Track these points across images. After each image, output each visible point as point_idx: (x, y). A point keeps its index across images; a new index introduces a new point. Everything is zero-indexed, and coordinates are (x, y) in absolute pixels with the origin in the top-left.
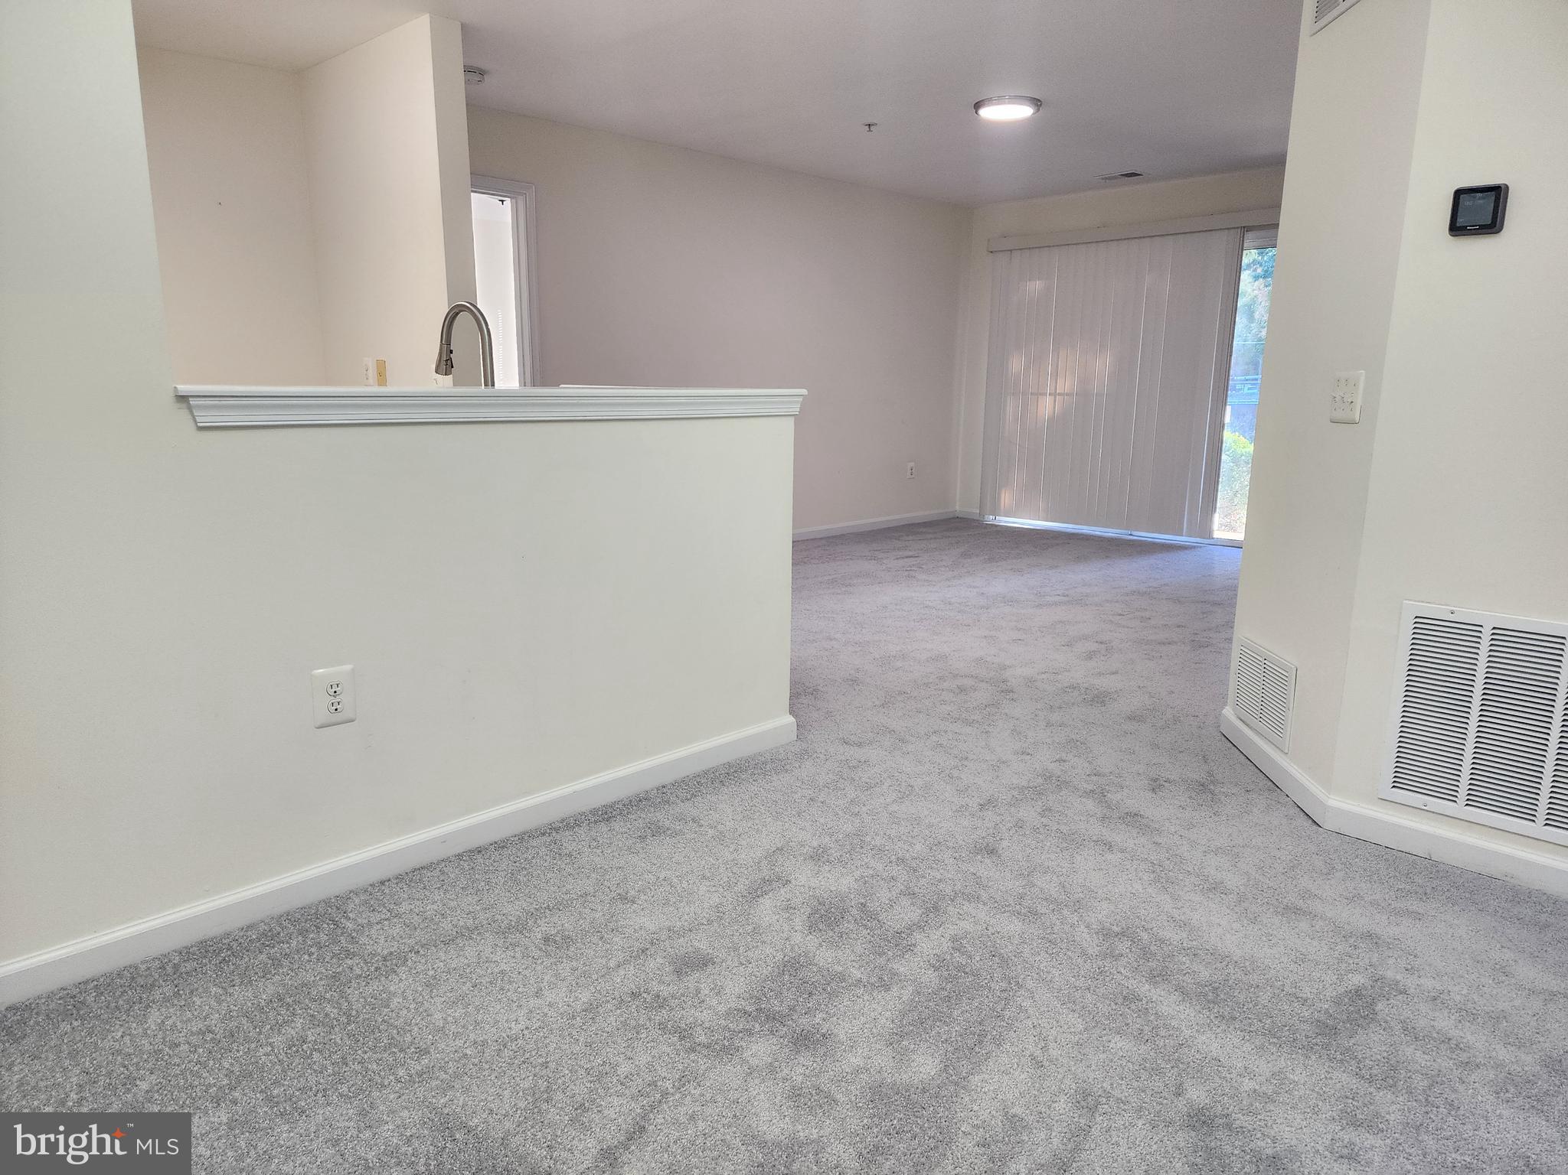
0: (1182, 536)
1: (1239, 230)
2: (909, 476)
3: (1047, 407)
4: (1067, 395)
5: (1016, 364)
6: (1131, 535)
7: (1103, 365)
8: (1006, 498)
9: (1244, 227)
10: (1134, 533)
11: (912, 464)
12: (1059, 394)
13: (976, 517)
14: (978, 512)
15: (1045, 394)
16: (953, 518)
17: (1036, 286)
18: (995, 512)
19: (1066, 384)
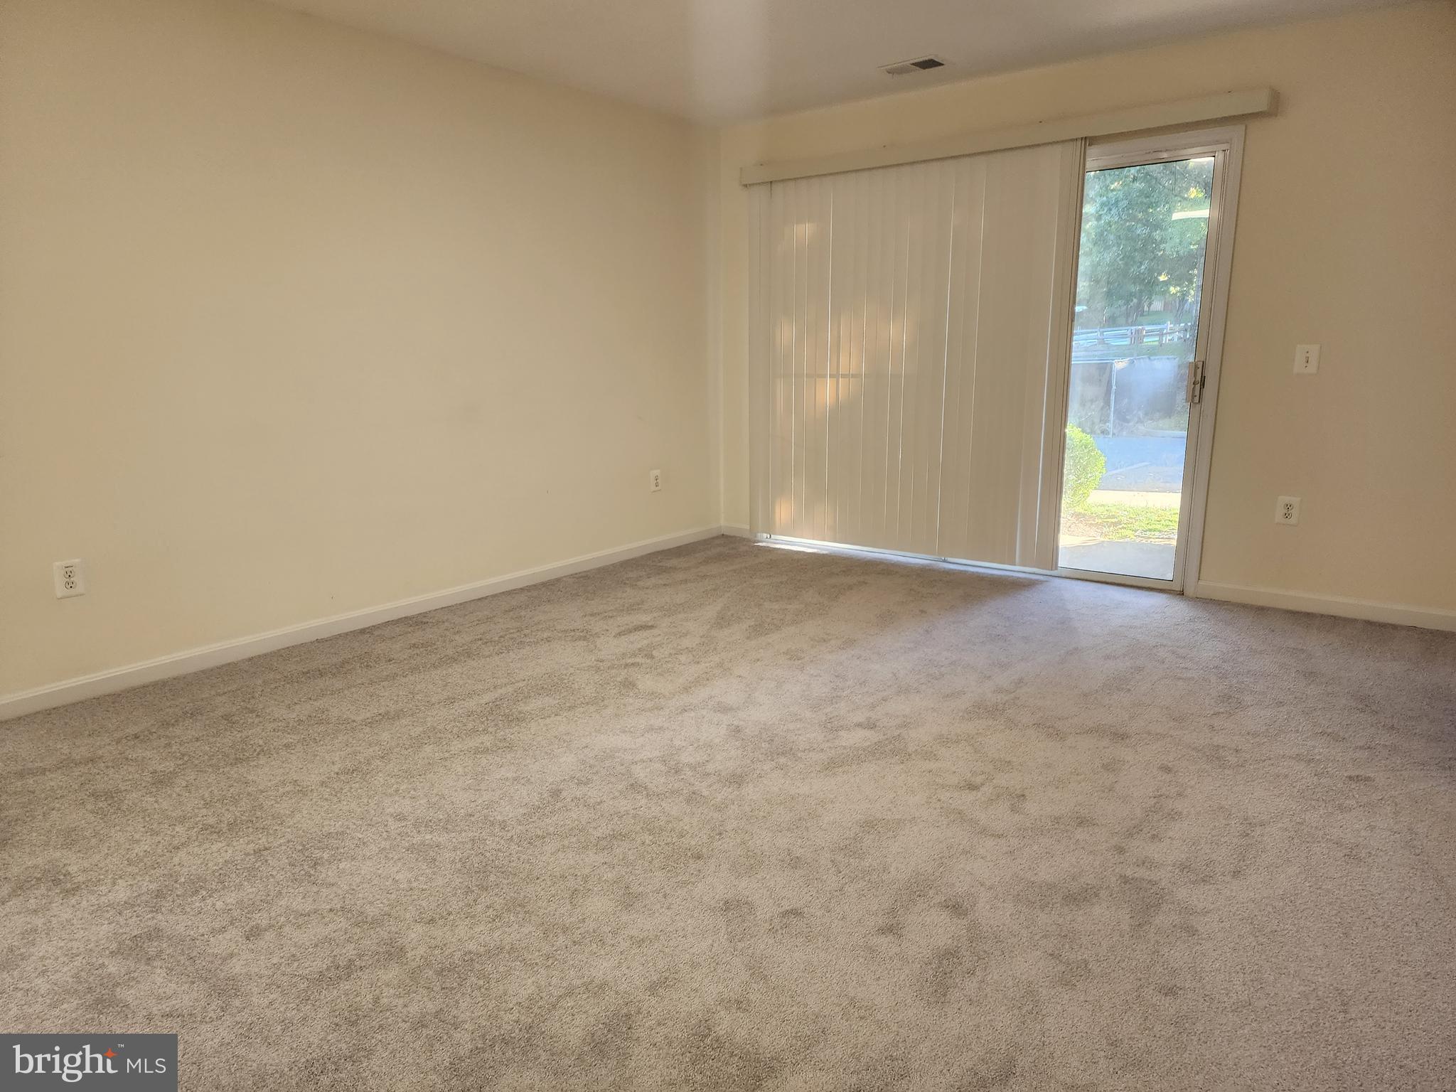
0: (1015, 565)
1: (1079, 143)
2: (653, 488)
3: (827, 393)
4: (853, 376)
5: (787, 333)
6: (945, 561)
7: (898, 333)
8: (783, 511)
9: (1086, 138)
10: (950, 559)
11: (656, 472)
12: (843, 376)
13: (746, 535)
14: (749, 528)
15: (825, 376)
16: (717, 537)
17: (804, 231)
18: (770, 530)
19: (852, 360)
